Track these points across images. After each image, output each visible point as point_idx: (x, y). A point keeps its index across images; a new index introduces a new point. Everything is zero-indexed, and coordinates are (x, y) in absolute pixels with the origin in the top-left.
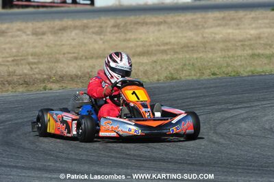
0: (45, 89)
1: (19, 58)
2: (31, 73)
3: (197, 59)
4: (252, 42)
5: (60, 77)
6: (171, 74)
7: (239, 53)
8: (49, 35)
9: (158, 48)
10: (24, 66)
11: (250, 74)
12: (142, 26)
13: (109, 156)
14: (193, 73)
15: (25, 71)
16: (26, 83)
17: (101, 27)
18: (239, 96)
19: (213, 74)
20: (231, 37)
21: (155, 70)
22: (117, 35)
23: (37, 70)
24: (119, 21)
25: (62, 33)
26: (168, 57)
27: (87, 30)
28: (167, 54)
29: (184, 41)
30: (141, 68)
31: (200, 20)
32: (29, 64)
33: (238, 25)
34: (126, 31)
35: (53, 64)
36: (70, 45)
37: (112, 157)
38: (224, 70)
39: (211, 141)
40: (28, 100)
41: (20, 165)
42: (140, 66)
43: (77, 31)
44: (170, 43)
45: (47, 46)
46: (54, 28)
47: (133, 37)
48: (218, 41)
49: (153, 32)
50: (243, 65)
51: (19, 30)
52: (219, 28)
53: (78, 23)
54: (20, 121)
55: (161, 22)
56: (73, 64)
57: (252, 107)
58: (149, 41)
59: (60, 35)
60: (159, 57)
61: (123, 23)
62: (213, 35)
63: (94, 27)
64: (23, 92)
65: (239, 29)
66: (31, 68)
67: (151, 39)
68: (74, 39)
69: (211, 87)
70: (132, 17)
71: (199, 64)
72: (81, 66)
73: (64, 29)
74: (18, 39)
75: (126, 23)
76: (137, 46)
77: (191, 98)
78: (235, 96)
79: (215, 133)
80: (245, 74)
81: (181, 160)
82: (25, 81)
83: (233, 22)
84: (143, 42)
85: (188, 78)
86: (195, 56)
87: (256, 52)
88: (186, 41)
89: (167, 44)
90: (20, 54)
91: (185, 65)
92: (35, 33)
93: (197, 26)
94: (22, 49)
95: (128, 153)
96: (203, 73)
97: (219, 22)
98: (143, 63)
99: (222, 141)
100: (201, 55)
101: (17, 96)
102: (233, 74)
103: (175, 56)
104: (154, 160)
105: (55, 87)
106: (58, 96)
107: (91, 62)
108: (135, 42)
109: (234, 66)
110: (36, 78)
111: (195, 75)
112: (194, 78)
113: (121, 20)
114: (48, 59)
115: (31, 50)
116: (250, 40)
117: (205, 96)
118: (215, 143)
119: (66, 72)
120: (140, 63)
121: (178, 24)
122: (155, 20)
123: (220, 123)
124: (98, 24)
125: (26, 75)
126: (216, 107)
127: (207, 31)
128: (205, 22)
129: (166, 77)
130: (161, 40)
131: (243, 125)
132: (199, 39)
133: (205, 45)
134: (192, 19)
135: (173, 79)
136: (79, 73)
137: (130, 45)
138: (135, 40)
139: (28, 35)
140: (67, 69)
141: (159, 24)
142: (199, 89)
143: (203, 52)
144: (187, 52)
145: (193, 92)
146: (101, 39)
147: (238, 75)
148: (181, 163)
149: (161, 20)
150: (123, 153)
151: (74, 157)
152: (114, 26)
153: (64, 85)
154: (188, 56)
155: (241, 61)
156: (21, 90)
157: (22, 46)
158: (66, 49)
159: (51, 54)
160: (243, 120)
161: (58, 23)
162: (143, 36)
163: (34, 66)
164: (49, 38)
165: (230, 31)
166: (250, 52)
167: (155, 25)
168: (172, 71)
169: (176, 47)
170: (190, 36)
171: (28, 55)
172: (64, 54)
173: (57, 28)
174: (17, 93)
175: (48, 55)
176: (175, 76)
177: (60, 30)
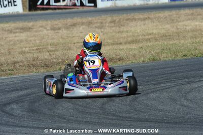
1: (41, 47)
6: (153, 56)
8: (63, 30)
9: (143, 37)
10: (44, 53)
12: (132, 21)
13: (107, 118)
15: (46, 57)
16: (46, 66)
17: (102, 23)
19: (184, 56)
24: (114, 18)
25: (73, 28)
26: (151, 44)
27: (91, 25)
28: (150, 42)
29: (163, 31)
30: (131, 53)
31: (175, 16)
32: (48, 51)
34: (120, 25)
36: (79, 36)
37: (109, 119)
39: (182, 105)
43: (84, 27)
44: (153, 33)
45: (62, 38)
46: (67, 24)
47: (125, 30)
49: (140, 26)
51: (41, 27)
52: (189, 22)
53: (85, 20)
55: (146, 18)
58: (138, 33)
59: (72, 29)
61: (118, 19)
62: (185, 27)
63: (97, 23)
64: (44, 72)
66: (50, 55)
67: (139, 31)
68: (81, 32)
69: (183, 66)
70: (125, 15)
71: (174, 49)
73: (74, 25)
74: (41, 33)
76: (128, 37)
77: (168, 74)
79: (186, 99)
81: (160, 120)
82: (45, 64)
84: (133, 33)
86: (171, 43)
88: (165, 32)
89: (150, 34)
90: (42, 45)
92: (53, 29)
93: (173, 20)
94: (43, 40)
95: (121, 115)
96: (177, 55)
97: (190, 17)
99: (190, 105)
100: (176, 42)
103: (157, 43)
104: (140, 120)
108: (127, 34)
112: (170, 59)
113: (116, 17)
114: (63, 48)
115: (50, 41)
117: (178, 72)
118: (185, 106)
121: (158, 19)
122: (141, 16)
123: (189, 92)
124: (99, 21)
125: (46, 59)
126: (186, 80)
127: (180, 24)
128: (179, 17)
130: (146, 31)
132: (174, 30)
133: (178, 35)
134: (169, 15)
135: (154, 60)
137: (123, 36)
138: (127, 32)
139: (48, 30)
141: (145, 19)
143: (177, 39)
145: (170, 69)
146: (102, 32)
148: (160, 122)
149: (146, 17)
150: (117, 116)
151: (81, 119)
152: (111, 22)
156: (42, 71)
159: (65, 43)
161: (69, 21)
162: (133, 29)
163: (52, 53)
164: (64, 32)
167: (142, 21)
169: (157, 36)
170: (167, 28)
171: (47, 45)
172: (75, 43)
173: (69, 24)
174: (39, 73)
176: (156, 58)
177: (71, 26)
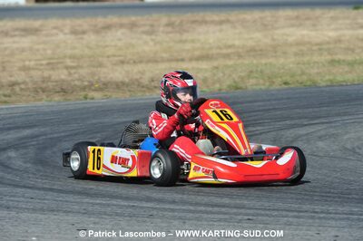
0: (86, 98)
2: (70, 79)
3: (266, 64)
4: (332, 46)
5: (104, 84)
7: (316, 58)
11: (329, 83)
14: (261, 81)
18: (316, 109)
20: (306, 39)
21: (216, 78)
22: (171, 35)
23: (76, 76)
33: (314, 25)
35: (95, 69)
38: (298, 78)
40: (65, 111)
41: (55, 187)
42: (198, 73)
48: (291, 45)
50: (321, 73)
54: (56, 135)
56: (119, 68)
57: (331, 122)
60: (221, 62)
65: (316, 30)
72: (127, 72)
75: (182, 22)
78: (311, 110)
80: (324, 84)
83: (308, 22)
85: (254, 87)
87: (337, 57)
91: (251, 72)
98: (201, 69)
101: (53, 106)
102: (309, 83)
105: (98, 95)
106: (101, 107)
107: (140, 67)
109: (310, 75)
110: (75, 85)
111: (264, 85)
116: (328, 43)
119: (111, 78)
120: (198, 69)
129: (229, 86)
131: (321, 144)
136: (127, 80)
140: (111, 75)
142: (269, 100)
144: (254, 56)
147: (315, 85)
153: (109, 94)
154: (255, 62)
155: (318, 68)
157: (58, 47)
158: (110, 51)
160: (320, 138)
165: (305, 32)
166: (329, 58)
168: (236, 79)
175: (90, 57)
